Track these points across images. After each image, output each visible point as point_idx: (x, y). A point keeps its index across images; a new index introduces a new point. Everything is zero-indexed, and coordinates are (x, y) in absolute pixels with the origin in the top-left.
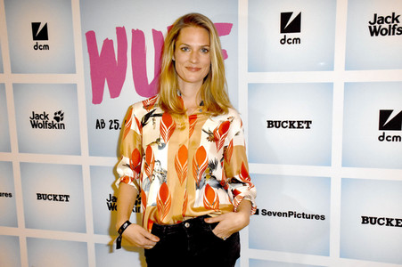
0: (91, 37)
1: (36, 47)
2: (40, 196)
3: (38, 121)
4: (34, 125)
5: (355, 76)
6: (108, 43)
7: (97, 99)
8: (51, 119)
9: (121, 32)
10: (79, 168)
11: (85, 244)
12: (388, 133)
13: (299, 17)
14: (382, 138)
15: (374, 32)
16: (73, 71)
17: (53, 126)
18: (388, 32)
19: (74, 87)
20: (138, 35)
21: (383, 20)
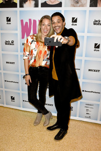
0: (22, 21)
1: (7, 23)
2: (7, 62)
3: (7, 43)
4: (6, 44)
5: (89, 35)
6: (26, 23)
7: (23, 37)
8: (10, 42)
9: (30, 20)
10: (17, 55)
11: (18, 75)
12: (96, 49)
13: (77, 19)
14: (95, 50)
15: (94, 24)
16: (17, 30)
17: (11, 44)
18: (98, 24)
19: (17, 34)
20: (35, 21)
21: (97, 21)
